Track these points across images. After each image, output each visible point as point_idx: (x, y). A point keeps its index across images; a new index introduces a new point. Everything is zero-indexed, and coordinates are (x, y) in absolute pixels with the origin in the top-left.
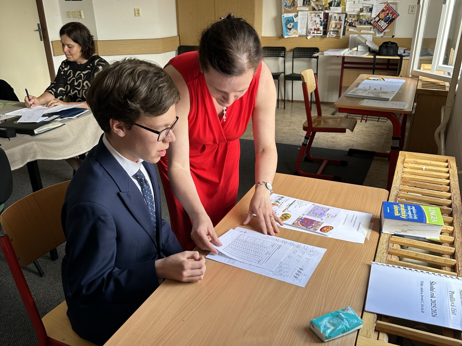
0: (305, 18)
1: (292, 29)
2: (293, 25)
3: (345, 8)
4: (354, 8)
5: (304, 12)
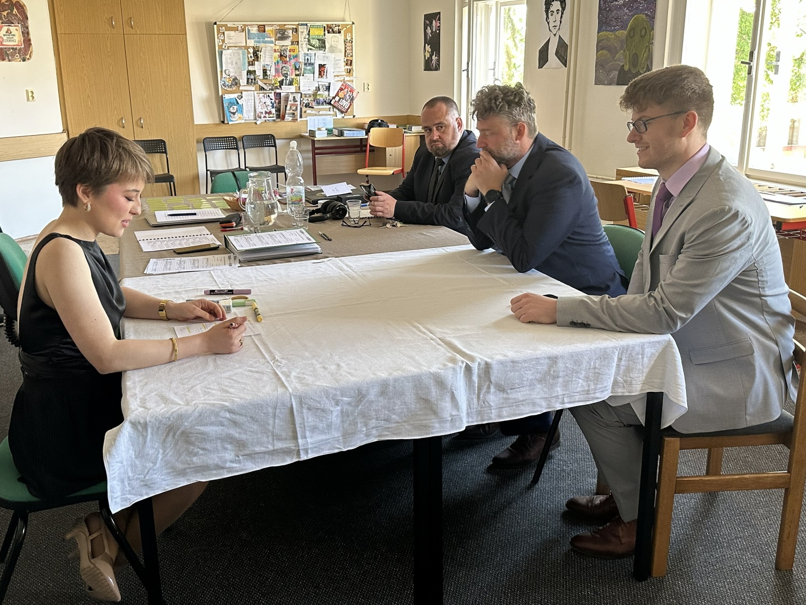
0: (252, 100)
1: (237, 113)
2: (237, 109)
3: (299, 87)
4: (309, 87)
5: (249, 92)
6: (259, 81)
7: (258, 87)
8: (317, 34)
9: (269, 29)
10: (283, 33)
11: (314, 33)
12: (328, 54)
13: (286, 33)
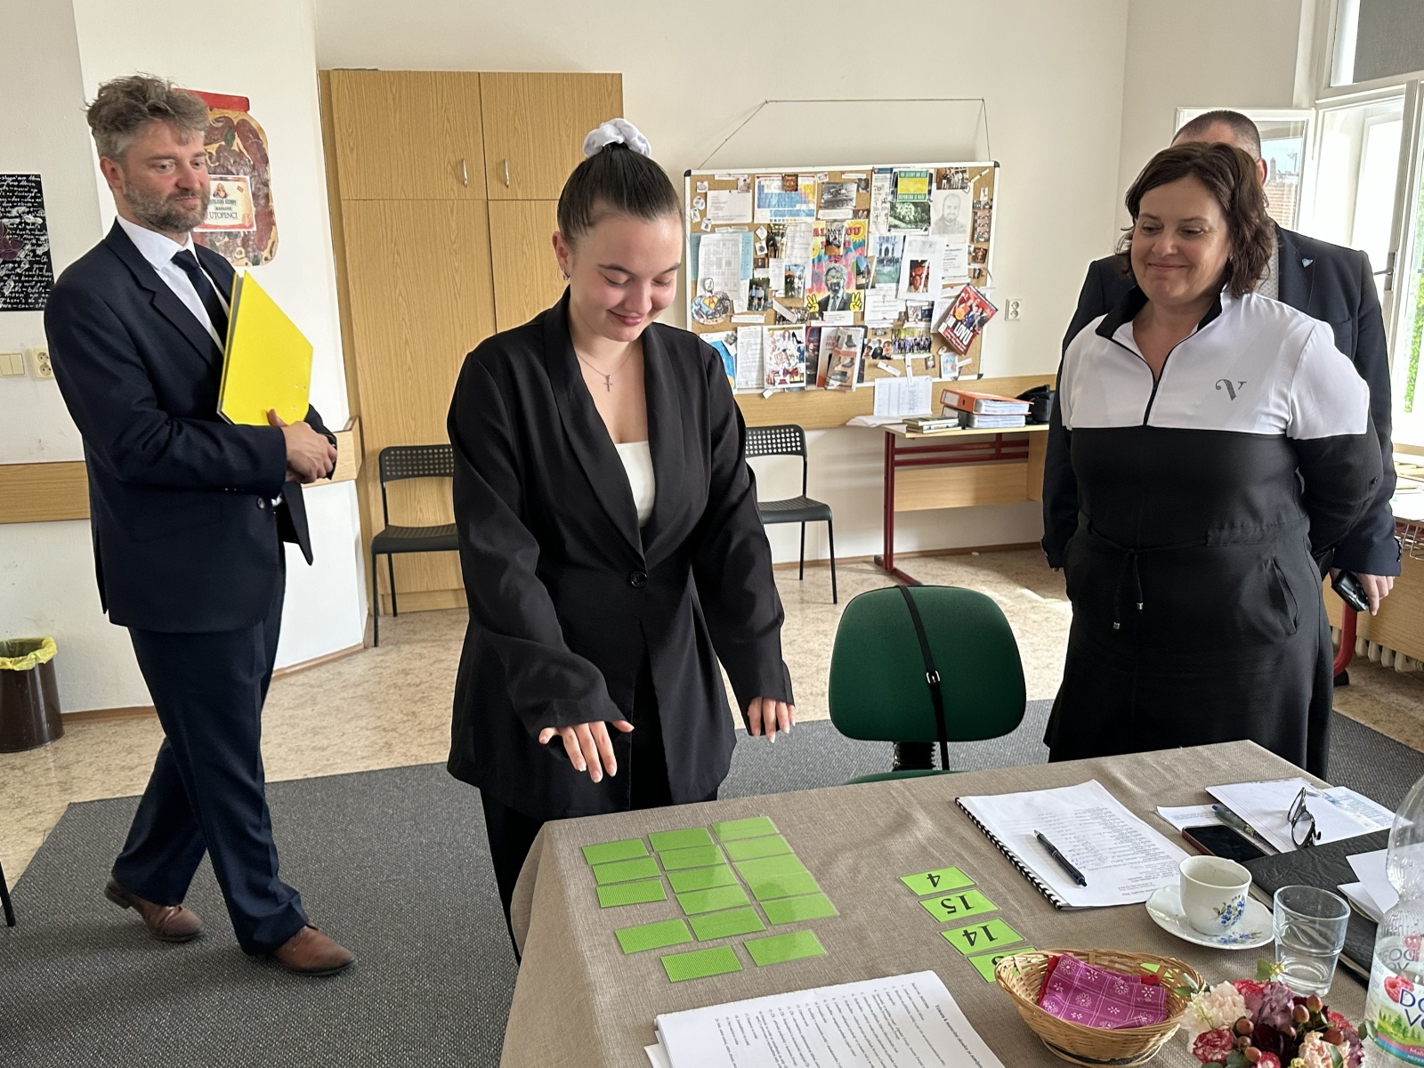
0: (756, 344)
6: (775, 302)
7: (773, 317)
8: (912, 191)
9: (807, 183)
10: (837, 191)
11: (908, 190)
12: (932, 238)
13: (843, 191)
